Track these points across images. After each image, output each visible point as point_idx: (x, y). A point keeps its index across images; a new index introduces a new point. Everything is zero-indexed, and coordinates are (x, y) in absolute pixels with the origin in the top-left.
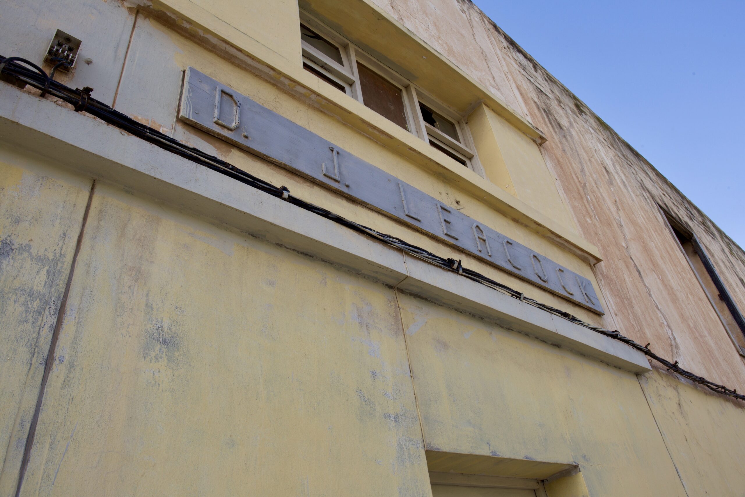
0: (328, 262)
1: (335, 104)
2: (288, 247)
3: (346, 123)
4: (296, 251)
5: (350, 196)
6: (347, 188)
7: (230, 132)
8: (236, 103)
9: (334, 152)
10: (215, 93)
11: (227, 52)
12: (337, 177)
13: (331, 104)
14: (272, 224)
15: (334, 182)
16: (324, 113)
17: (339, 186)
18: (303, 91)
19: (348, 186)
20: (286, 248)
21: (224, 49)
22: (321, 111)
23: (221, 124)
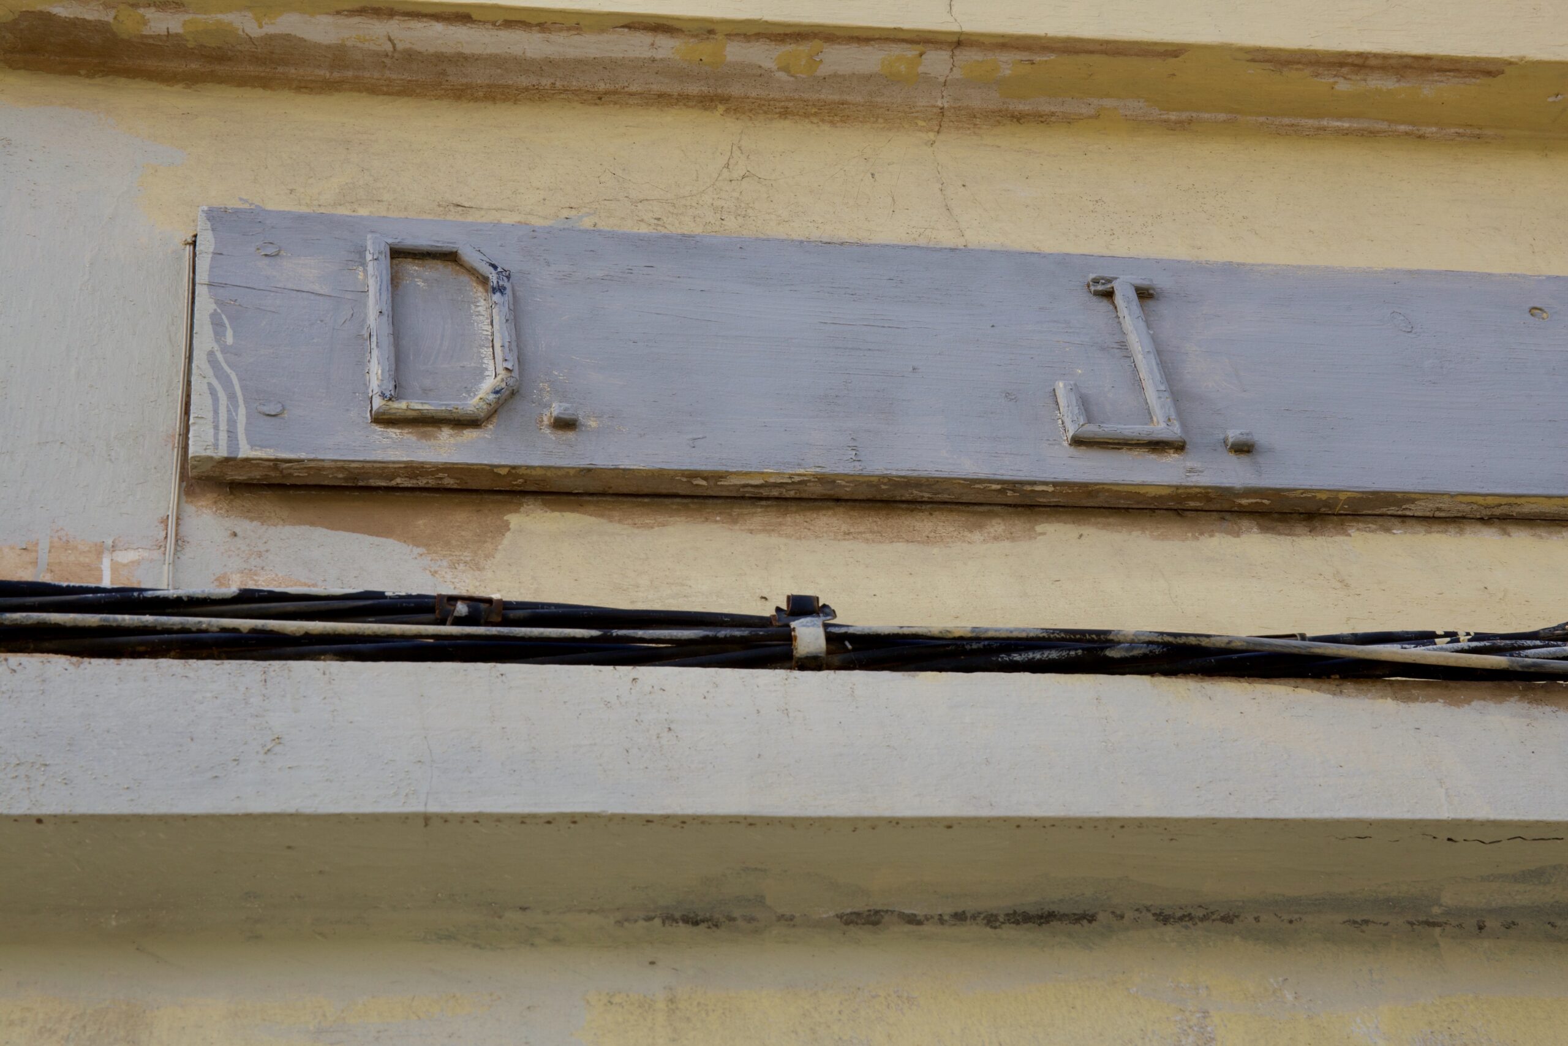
0: (1200, 913)
1: (1071, 47)
2: (919, 911)
3: (1185, 116)
4: (974, 917)
5: (1276, 493)
6: (1245, 459)
7: (470, 434)
8: (484, 280)
9: (1119, 299)
10: (361, 276)
11: (410, 57)
12: (1161, 427)
13: (1053, 57)
14: (750, 822)
15: (1153, 456)
16: (1041, 119)
17: (1189, 464)
18: (869, 60)
19: (1243, 449)
20: (912, 920)
21: (388, 47)
22: (1018, 118)
23: (410, 414)
